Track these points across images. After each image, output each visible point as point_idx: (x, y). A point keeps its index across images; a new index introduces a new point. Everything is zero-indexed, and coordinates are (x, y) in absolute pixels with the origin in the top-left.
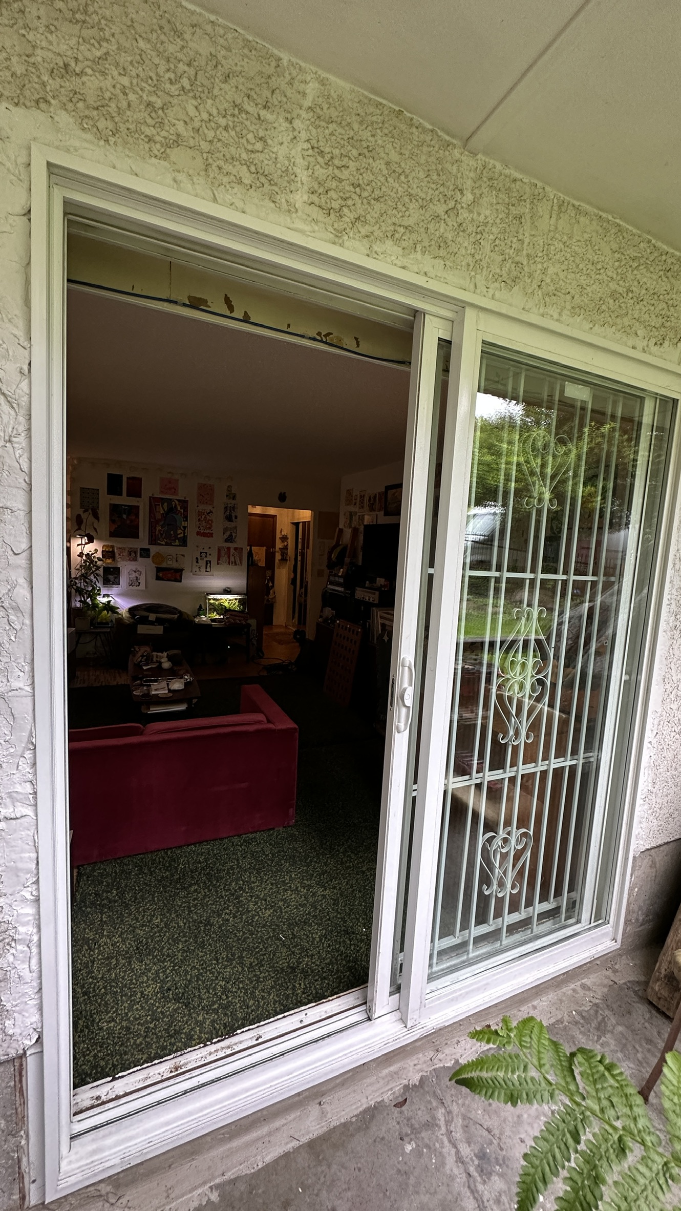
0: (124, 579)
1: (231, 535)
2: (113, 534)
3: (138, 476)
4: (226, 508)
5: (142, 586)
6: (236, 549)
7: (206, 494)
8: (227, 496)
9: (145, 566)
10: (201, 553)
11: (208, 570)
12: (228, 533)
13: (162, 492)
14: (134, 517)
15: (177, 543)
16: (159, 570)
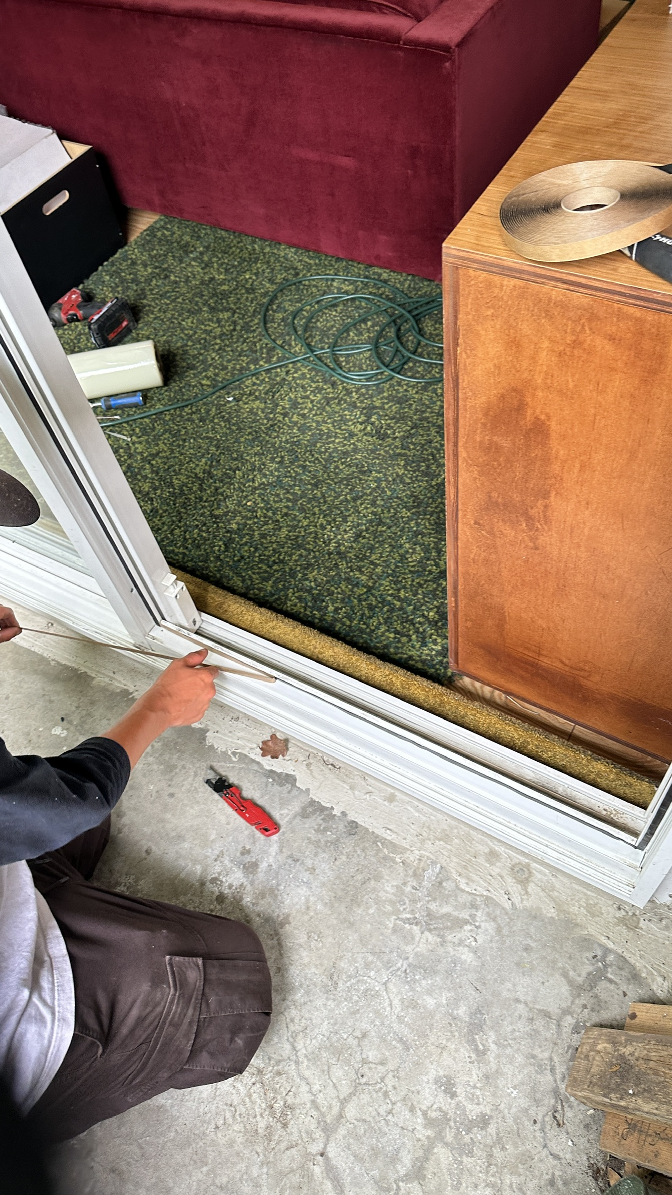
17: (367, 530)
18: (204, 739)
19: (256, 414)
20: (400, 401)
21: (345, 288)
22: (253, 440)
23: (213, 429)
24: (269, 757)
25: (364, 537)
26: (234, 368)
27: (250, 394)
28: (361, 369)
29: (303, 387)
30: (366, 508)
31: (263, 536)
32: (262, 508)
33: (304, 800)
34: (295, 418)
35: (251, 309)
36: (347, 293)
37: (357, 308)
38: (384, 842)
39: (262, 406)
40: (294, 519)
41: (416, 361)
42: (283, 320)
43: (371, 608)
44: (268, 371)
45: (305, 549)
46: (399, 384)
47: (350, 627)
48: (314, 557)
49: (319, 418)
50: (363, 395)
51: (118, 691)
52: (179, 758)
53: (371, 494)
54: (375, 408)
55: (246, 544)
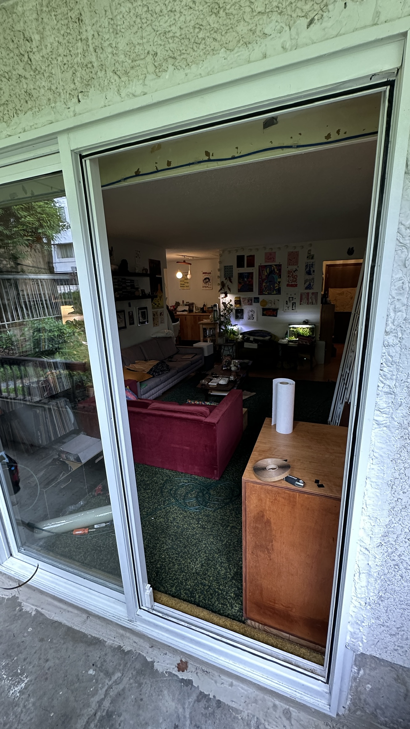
0: (246, 316)
1: (310, 284)
2: (240, 291)
3: (252, 254)
4: (307, 266)
5: (255, 320)
6: (313, 293)
7: (293, 258)
8: (307, 257)
9: (256, 308)
10: (289, 298)
11: (294, 308)
12: (308, 283)
13: (266, 262)
14: (250, 280)
15: (275, 293)
16: (264, 310)
17: (205, 563)
18: (153, 667)
19: (162, 523)
20: (207, 516)
21: (185, 481)
22: (162, 532)
23: (148, 529)
24: (181, 672)
25: (204, 566)
26: (153, 508)
27: (159, 517)
28: (194, 506)
29: (176, 513)
30: (203, 555)
31: (169, 569)
32: (168, 558)
33: (198, 692)
34: (175, 524)
35: (157, 489)
36: (186, 483)
37: (189, 487)
38: (233, 709)
39: (164, 520)
40: (179, 561)
41: (210, 503)
42: (167, 492)
43: (211, 595)
44: (164, 508)
45: (185, 573)
46: (206, 510)
47: (205, 603)
48: (188, 575)
49: (183, 523)
50: (195, 514)
51: (117, 647)
52: (144, 678)
53: (204, 549)
54: (200, 519)
55: (163, 573)
